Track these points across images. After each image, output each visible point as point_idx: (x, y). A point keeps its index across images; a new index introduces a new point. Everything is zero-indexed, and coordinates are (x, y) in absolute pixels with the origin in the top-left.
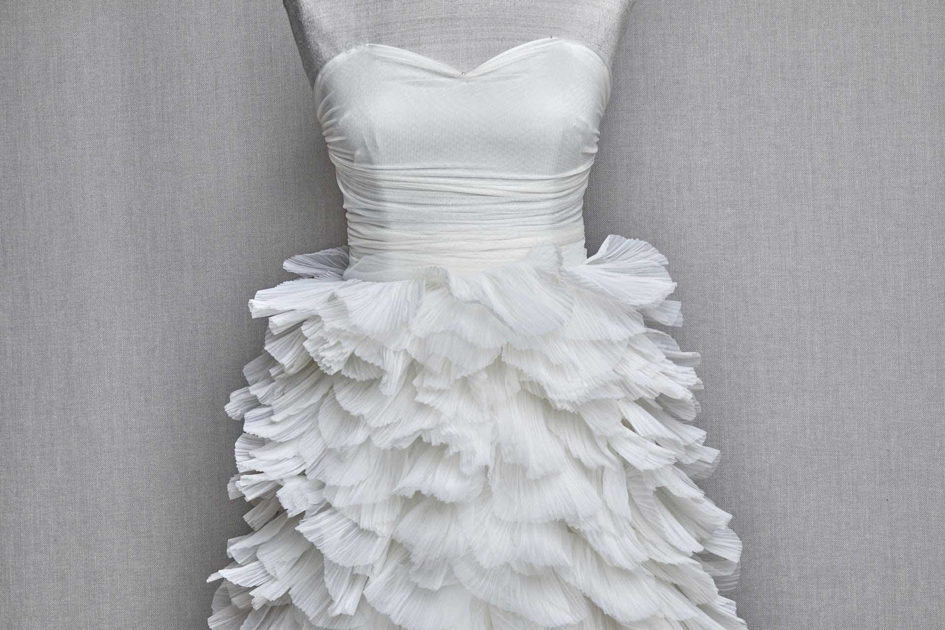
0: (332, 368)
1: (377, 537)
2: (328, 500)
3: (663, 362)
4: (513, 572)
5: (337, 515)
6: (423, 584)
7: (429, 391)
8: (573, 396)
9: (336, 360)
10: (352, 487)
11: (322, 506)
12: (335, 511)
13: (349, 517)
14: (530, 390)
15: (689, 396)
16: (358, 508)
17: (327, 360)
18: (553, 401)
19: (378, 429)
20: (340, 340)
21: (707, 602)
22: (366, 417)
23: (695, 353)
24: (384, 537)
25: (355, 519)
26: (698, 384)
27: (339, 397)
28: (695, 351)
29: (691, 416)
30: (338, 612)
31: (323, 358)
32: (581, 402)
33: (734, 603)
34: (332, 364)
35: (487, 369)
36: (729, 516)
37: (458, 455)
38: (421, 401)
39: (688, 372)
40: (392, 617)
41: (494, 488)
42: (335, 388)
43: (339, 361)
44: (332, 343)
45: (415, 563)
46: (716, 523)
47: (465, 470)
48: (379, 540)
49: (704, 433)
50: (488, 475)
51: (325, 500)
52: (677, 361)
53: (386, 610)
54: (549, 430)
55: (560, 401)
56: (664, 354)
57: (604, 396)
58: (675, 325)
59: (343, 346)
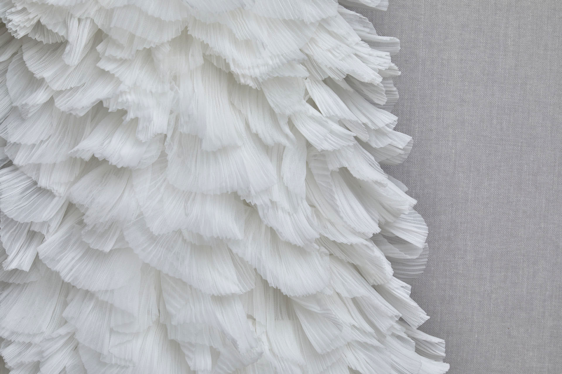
0: (18, 32)
1: (54, 196)
2: (10, 158)
3: (357, 44)
4: (184, 240)
5: (17, 172)
6: (95, 245)
7: (112, 59)
8: (257, 72)
9: (22, 25)
10: (34, 145)
11: (5, 163)
12: (16, 169)
13: (29, 175)
14: (215, 64)
15: (378, 80)
16: (38, 167)
17: (13, 24)
18: (238, 75)
19: (60, 92)
20: (26, 6)
21: (383, 283)
22: (47, 80)
23: (392, 38)
24: (60, 197)
25: (34, 178)
26: (390, 69)
27: (25, 57)
28: (393, 36)
29: (382, 100)
30: (13, 266)
31: (10, 21)
32: (263, 79)
33: (409, 287)
34: (18, 29)
35: (173, 42)
36: (414, 202)
37: (136, 121)
38: (102, 68)
39: (384, 56)
40: (62, 274)
41: (171, 155)
42: (23, 47)
43: (25, 26)
44: (19, 8)
45: (87, 224)
46: (400, 207)
47: (142, 137)
48: (56, 199)
49: (396, 118)
50: (166, 144)
51: (7, 158)
52: (373, 44)
53: (57, 268)
54: (232, 104)
55: (244, 76)
56: (358, 36)
57: (287, 74)
58: (378, 8)
59: (30, 13)
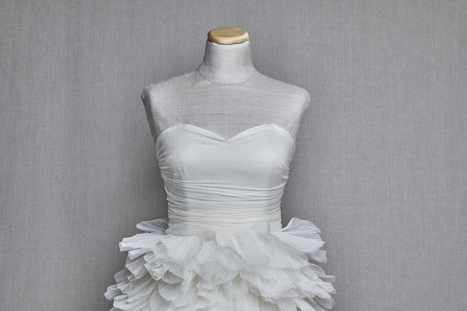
0: (158, 277)
3: (317, 280)
7: (204, 290)
8: (274, 295)
9: (160, 274)
14: (253, 292)
15: (329, 297)
17: (155, 273)
18: (264, 297)
19: (178, 308)
20: (162, 264)
22: (173, 302)
23: (332, 276)
26: (333, 291)
27: (160, 291)
29: (330, 307)
31: (153, 272)
32: (277, 298)
34: (158, 275)
35: (233, 280)
38: (200, 295)
39: (330, 285)
42: (158, 287)
44: (158, 265)
52: (324, 280)
55: (267, 297)
56: (317, 276)
57: (289, 296)
58: (323, 262)
59: (164, 267)
